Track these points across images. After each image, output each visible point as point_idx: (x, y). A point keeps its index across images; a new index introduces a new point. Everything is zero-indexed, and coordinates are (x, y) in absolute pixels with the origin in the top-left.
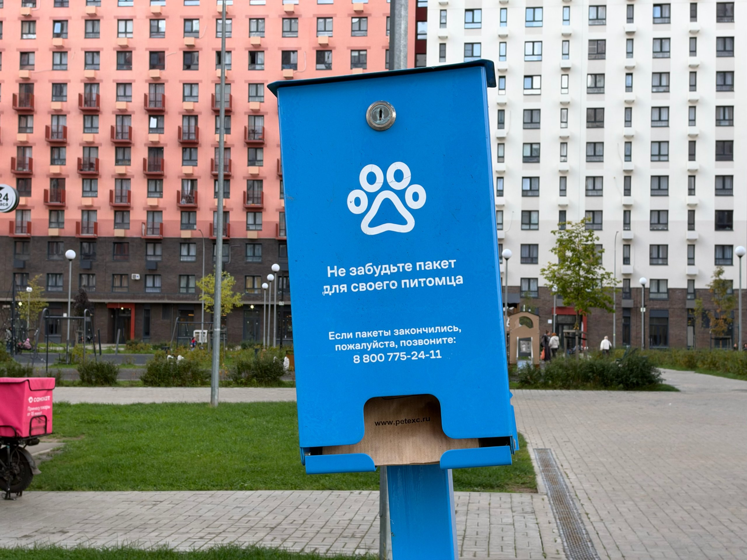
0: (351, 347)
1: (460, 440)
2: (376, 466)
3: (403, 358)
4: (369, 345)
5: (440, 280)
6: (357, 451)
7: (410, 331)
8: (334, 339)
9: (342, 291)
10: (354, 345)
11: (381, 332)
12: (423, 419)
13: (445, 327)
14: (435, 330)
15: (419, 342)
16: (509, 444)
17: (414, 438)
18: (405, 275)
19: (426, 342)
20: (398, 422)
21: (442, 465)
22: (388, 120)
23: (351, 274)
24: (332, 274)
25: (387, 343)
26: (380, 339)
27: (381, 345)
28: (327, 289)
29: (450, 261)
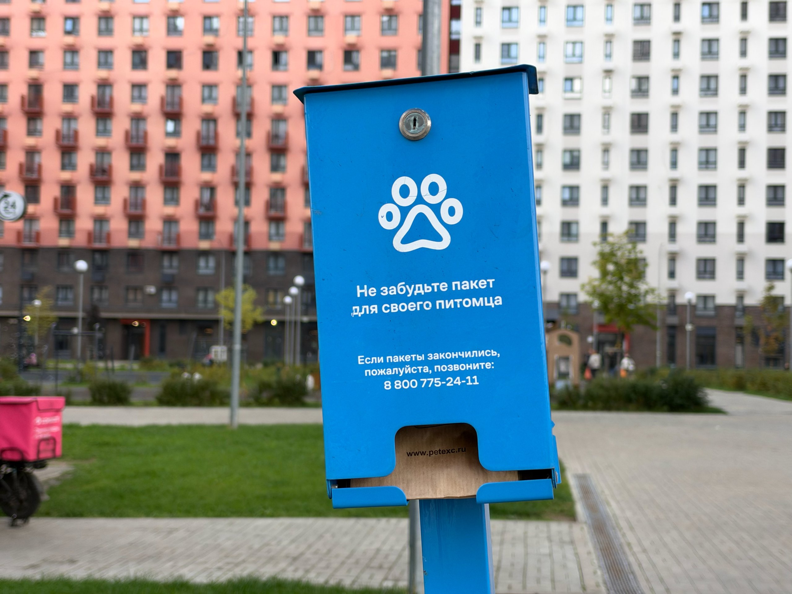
0: (382, 372)
1: (498, 472)
2: (408, 500)
3: (438, 384)
4: (401, 370)
5: (478, 300)
6: (388, 484)
7: (445, 356)
8: (363, 363)
9: (372, 313)
10: (385, 370)
11: (413, 356)
12: (459, 449)
13: (483, 352)
14: (472, 354)
15: (455, 367)
16: (551, 477)
17: (449, 470)
18: (440, 295)
19: (463, 367)
20: (431, 453)
21: (478, 499)
22: (423, 129)
23: (382, 294)
24: (362, 294)
25: (420, 368)
26: (412, 363)
27: (414, 370)
28: (356, 310)
29: (488, 280)
